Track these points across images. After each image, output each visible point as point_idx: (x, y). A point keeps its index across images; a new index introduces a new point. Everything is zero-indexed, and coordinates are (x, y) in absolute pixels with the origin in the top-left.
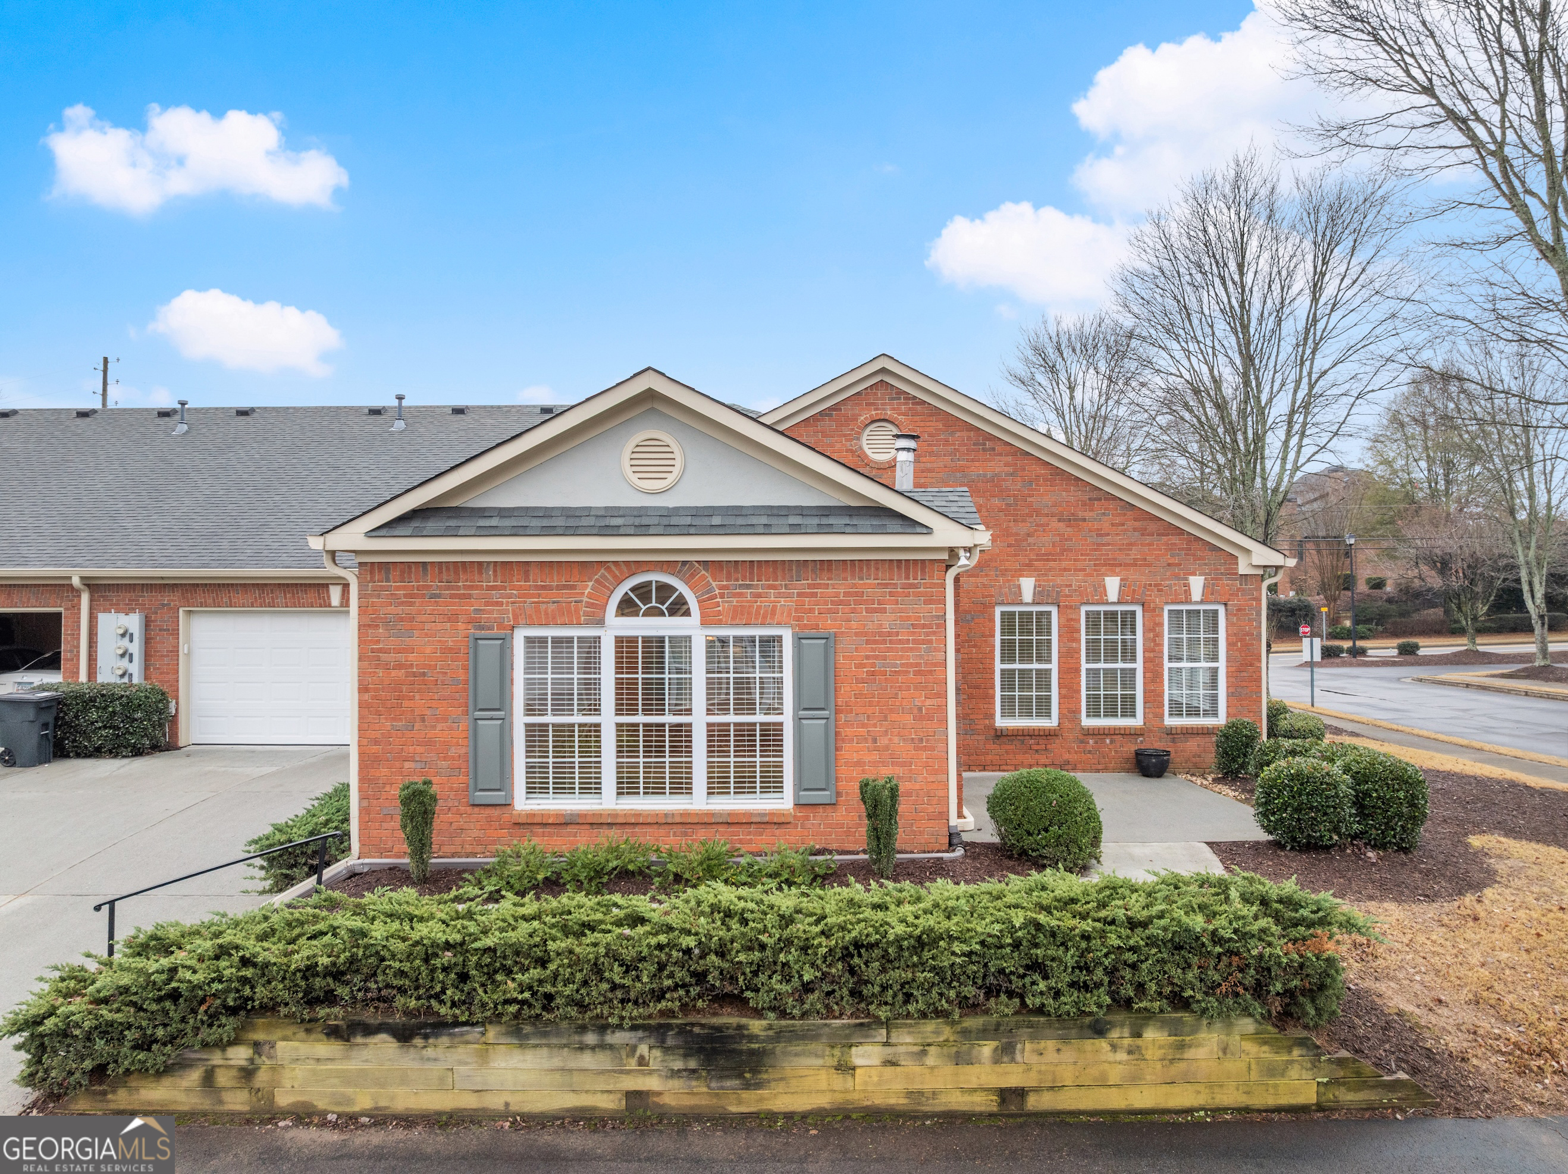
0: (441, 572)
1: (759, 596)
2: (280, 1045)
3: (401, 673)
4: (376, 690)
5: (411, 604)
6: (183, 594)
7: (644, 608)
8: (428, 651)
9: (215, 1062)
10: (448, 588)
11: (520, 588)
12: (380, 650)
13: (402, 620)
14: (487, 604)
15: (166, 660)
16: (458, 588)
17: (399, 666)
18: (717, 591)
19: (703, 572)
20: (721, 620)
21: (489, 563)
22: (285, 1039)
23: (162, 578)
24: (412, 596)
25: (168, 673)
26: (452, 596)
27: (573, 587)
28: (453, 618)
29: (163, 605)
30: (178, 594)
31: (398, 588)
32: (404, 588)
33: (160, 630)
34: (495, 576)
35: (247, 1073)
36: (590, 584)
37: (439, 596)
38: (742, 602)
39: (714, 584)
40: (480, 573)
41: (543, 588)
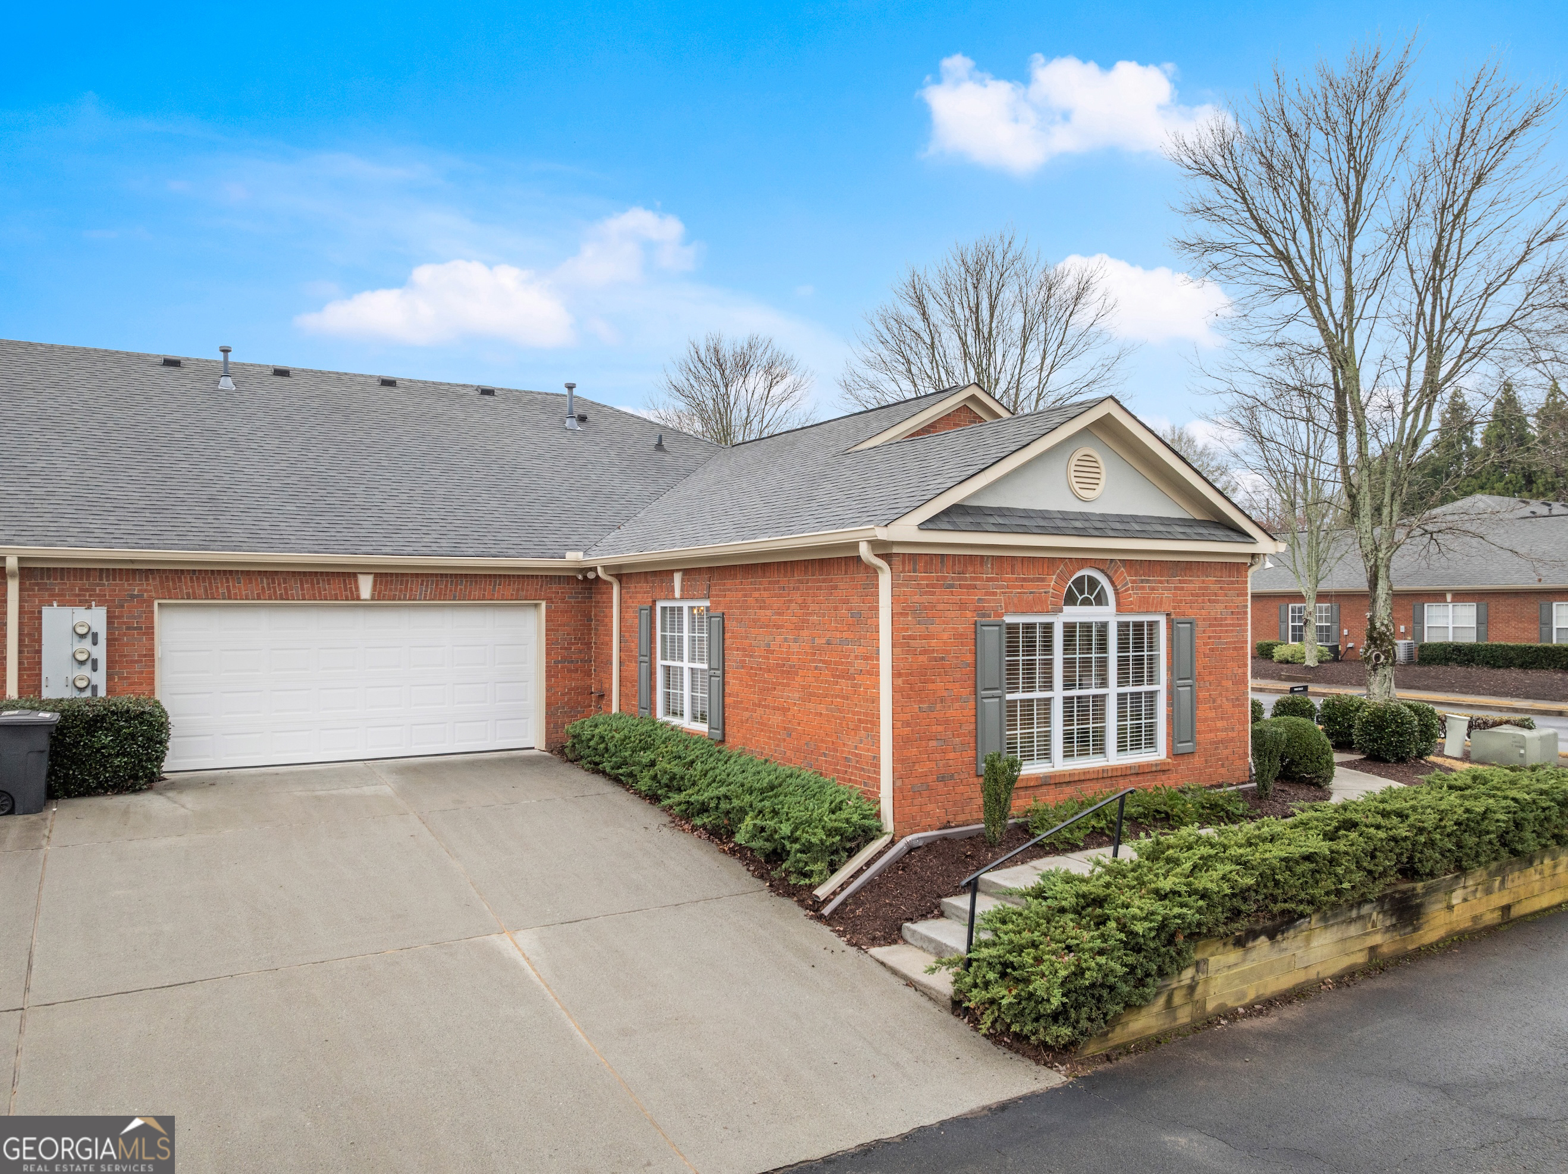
0: (954, 564)
1: (1153, 589)
2: (1212, 959)
3: (923, 659)
4: (908, 675)
5: (933, 594)
6: (161, 582)
7: (1080, 598)
8: (945, 637)
9: (1173, 986)
10: (960, 579)
11: (1009, 580)
12: (910, 637)
13: (926, 608)
14: (987, 594)
15: (137, 667)
16: (966, 579)
17: (924, 652)
18: (1130, 585)
19: (1122, 569)
20: (1132, 608)
21: (988, 556)
22: (1212, 955)
23: (132, 561)
24: (933, 586)
25: (141, 684)
26: (961, 586)
27: (1043, 580)
28: (962, 606)
29: (132, 596)
30: (153, 582)
31: (923, 578)
32: (927, 578)
33: (128, 628)
34: (992, 569)
35: (1192, 988)
36: (1054, 577)
37: (951, 586)
38: (1145, 593)
39: (1128, 578)
40: (982, 565)
41: (1024, 580)
